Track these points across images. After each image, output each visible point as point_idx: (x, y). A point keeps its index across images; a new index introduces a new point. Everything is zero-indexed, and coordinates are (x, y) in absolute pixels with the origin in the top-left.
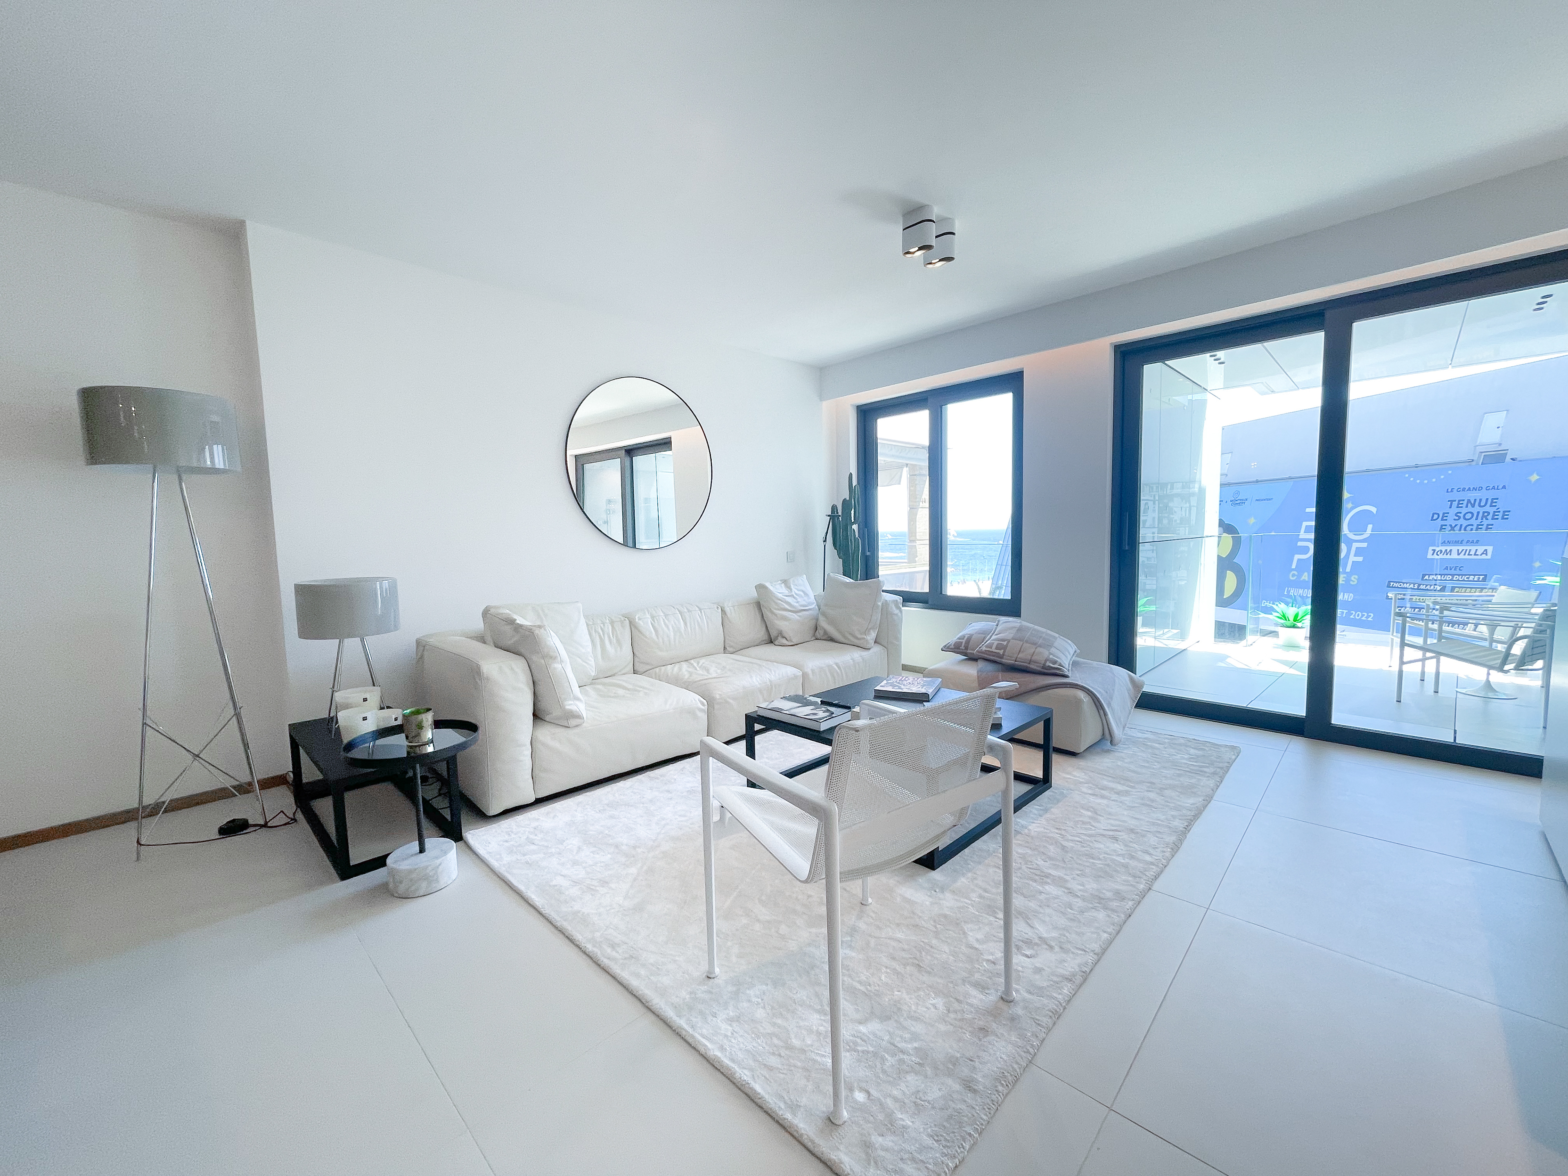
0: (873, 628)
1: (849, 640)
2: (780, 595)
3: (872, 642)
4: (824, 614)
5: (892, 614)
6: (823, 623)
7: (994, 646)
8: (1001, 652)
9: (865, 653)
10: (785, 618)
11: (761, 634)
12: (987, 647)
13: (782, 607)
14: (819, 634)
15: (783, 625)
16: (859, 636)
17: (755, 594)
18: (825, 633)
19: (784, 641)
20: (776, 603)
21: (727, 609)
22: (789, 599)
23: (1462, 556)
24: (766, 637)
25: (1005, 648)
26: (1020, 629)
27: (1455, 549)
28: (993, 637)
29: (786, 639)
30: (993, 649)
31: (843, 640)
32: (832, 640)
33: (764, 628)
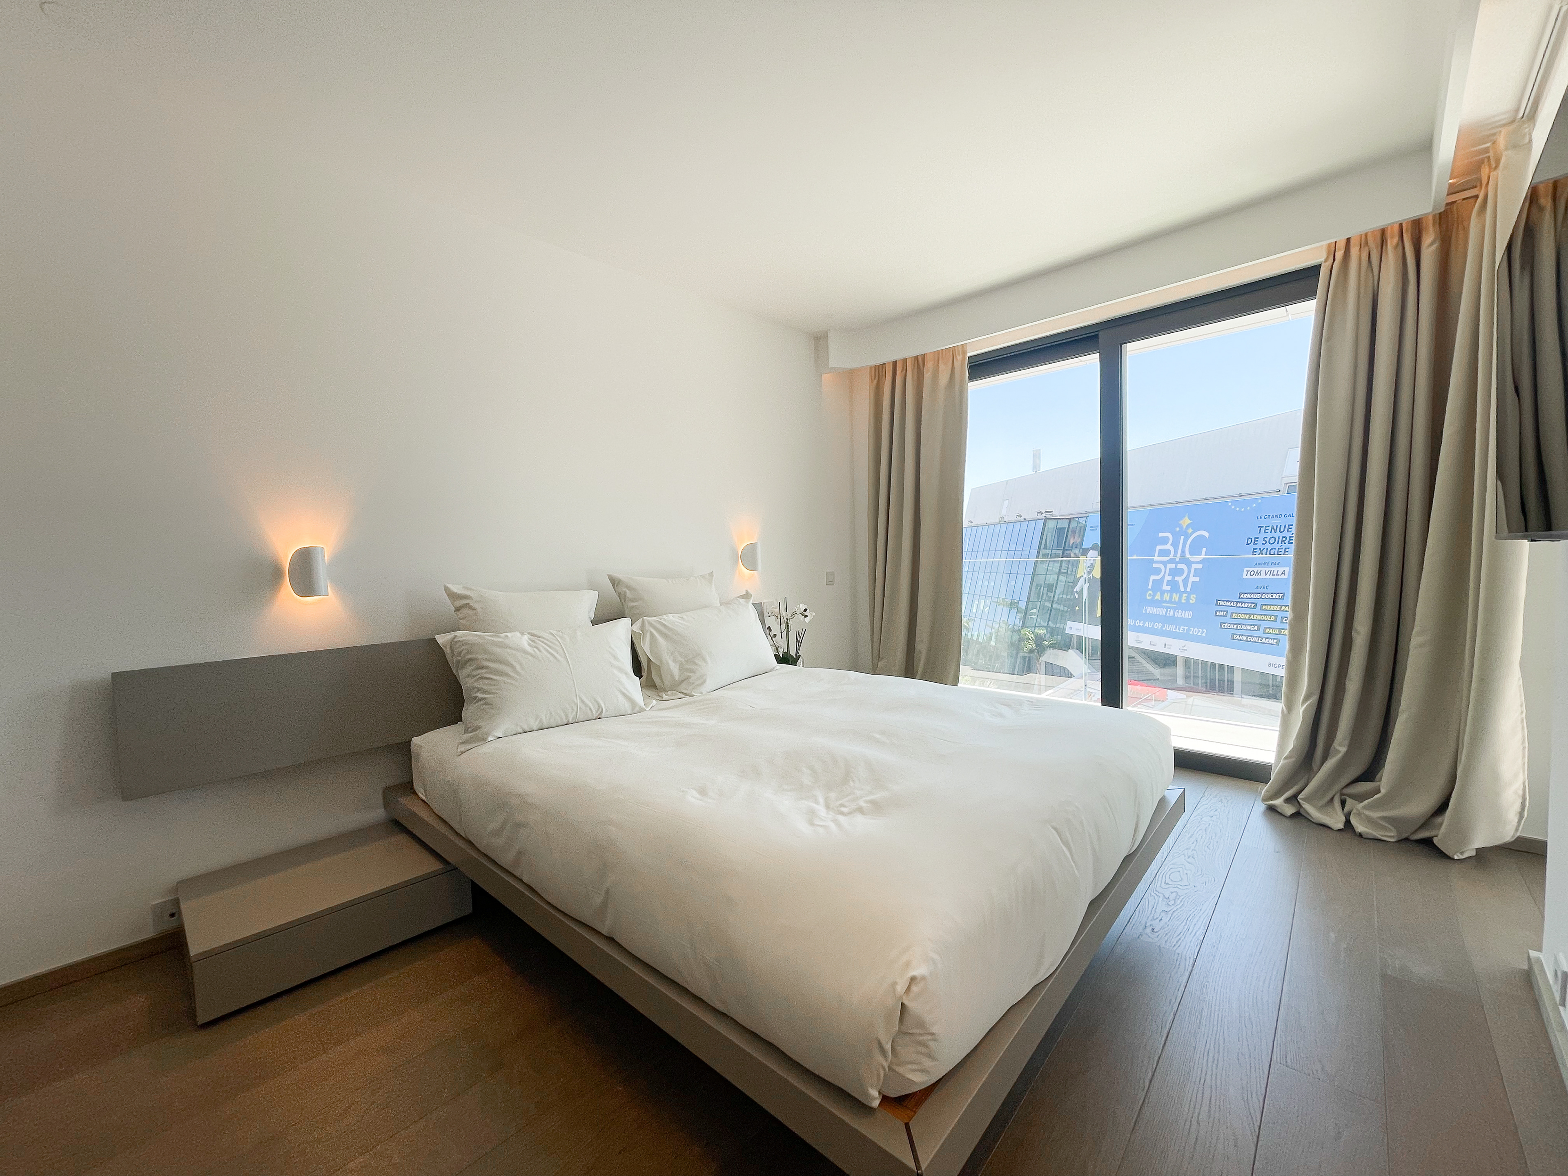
23: (1268, 576)
27: (1263, 570)
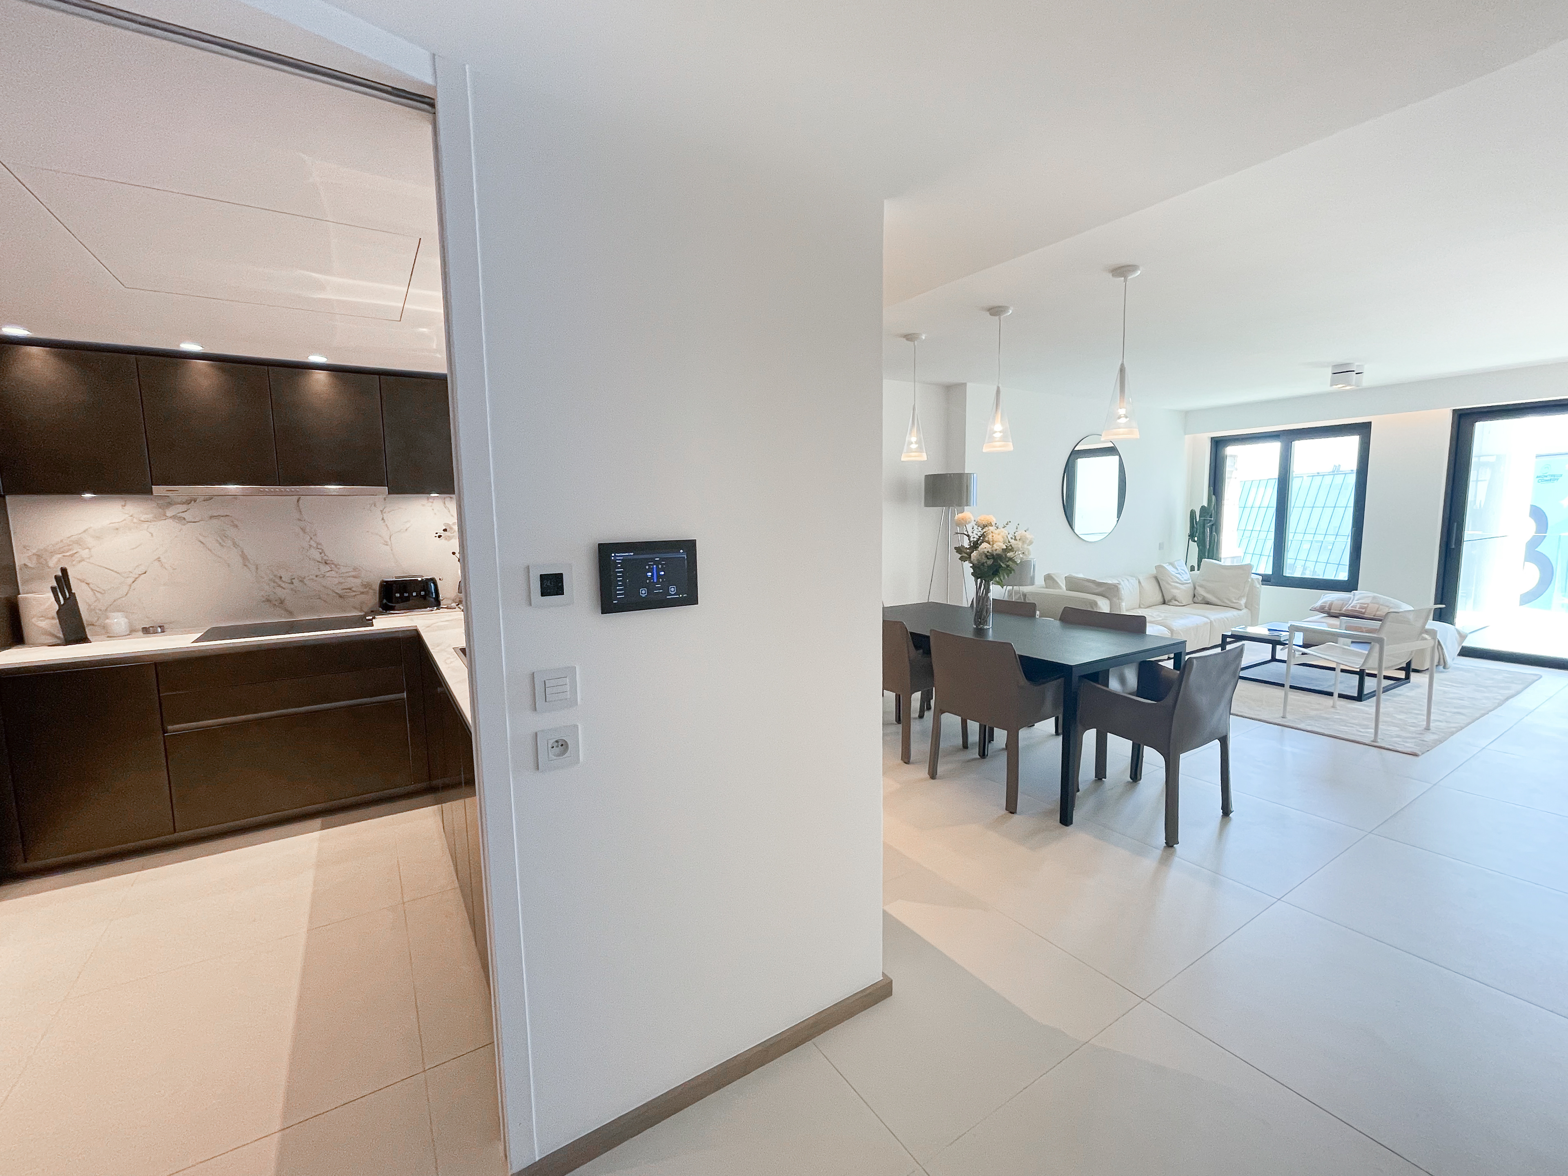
0: (1243, 596)
1: (1224, 602)
2: (1173, 573)
3: (1243, 605)
4: (1201, 586)
5: (1255, 587)
6: (1201, 591)
7: (1358, 607)
8: (1363, 610)
9: (1239, 612)
10: (1176, 588)
11: (1159, 598)
12: (1352, 607)
13: (1175, 580)
14: (1198, 599)
15: (1176, 592)
16: (1234, 601)
17: (1155, 572)
18: (1204, 598)
19: (1177, 603)
20: (1172, 579)
21: (1141, 581)
22: (1178, 575)
24: (1162, 600)
25: (1366, 608)
26: (1374, 598)
28: (1355, 602)
29: (1178, 602)
30: (1357, 609)
31: (1219, 603)
32: (1208, 603)
33: (1161, 595)
